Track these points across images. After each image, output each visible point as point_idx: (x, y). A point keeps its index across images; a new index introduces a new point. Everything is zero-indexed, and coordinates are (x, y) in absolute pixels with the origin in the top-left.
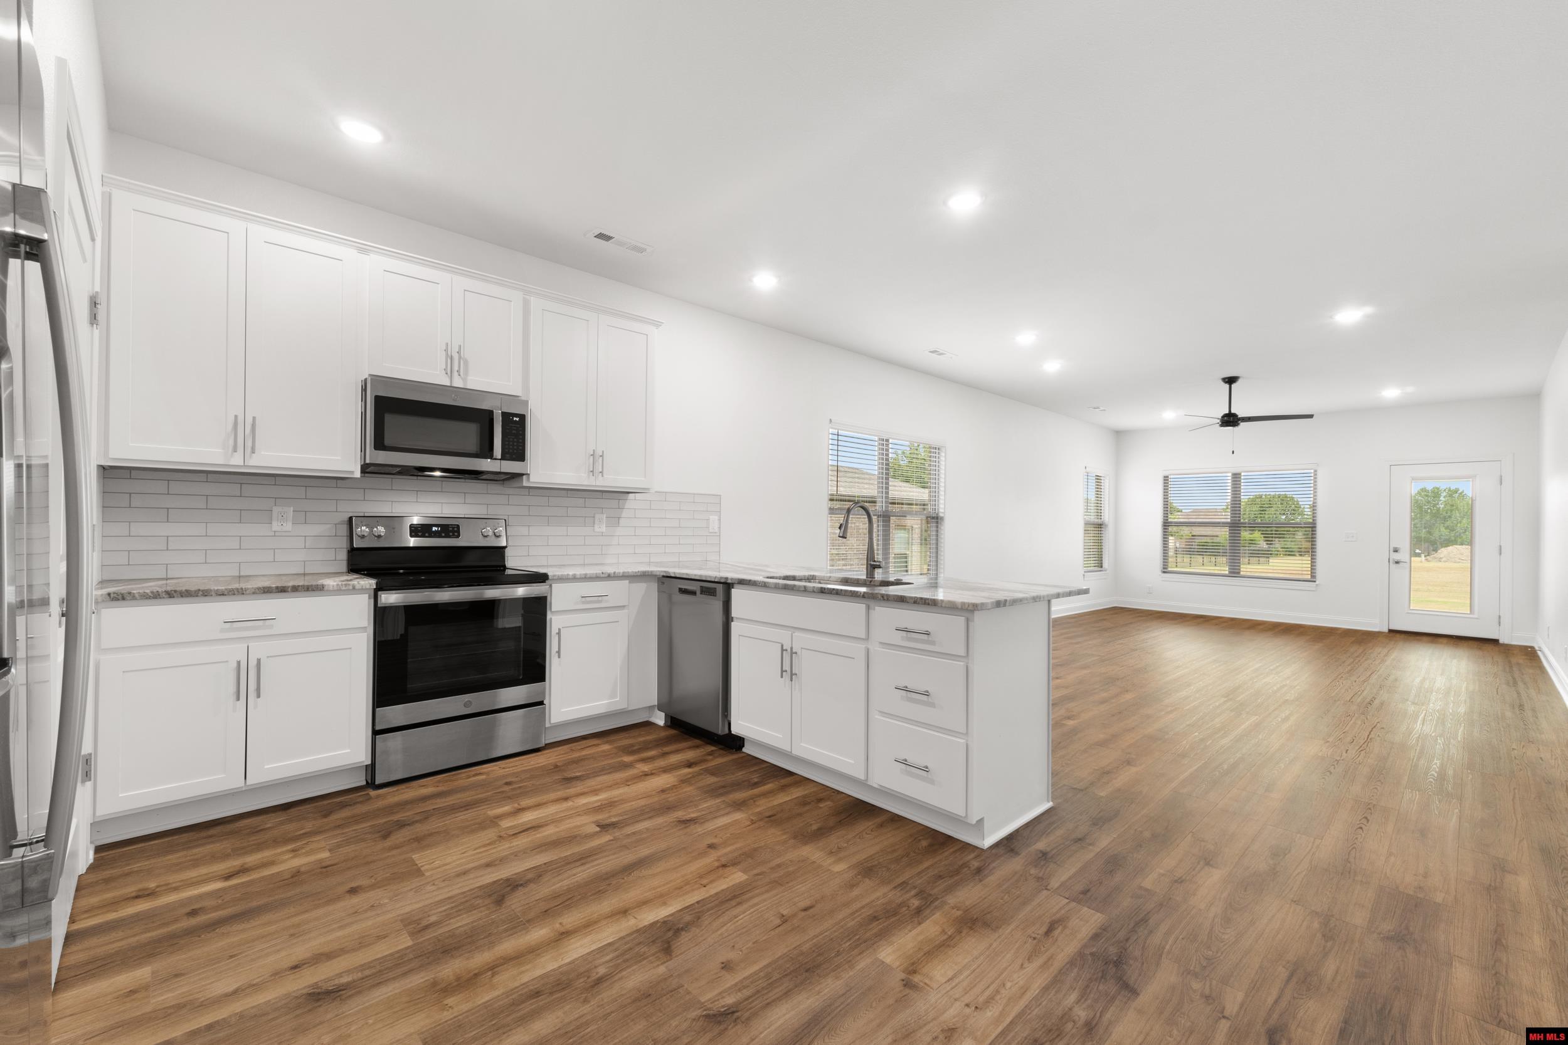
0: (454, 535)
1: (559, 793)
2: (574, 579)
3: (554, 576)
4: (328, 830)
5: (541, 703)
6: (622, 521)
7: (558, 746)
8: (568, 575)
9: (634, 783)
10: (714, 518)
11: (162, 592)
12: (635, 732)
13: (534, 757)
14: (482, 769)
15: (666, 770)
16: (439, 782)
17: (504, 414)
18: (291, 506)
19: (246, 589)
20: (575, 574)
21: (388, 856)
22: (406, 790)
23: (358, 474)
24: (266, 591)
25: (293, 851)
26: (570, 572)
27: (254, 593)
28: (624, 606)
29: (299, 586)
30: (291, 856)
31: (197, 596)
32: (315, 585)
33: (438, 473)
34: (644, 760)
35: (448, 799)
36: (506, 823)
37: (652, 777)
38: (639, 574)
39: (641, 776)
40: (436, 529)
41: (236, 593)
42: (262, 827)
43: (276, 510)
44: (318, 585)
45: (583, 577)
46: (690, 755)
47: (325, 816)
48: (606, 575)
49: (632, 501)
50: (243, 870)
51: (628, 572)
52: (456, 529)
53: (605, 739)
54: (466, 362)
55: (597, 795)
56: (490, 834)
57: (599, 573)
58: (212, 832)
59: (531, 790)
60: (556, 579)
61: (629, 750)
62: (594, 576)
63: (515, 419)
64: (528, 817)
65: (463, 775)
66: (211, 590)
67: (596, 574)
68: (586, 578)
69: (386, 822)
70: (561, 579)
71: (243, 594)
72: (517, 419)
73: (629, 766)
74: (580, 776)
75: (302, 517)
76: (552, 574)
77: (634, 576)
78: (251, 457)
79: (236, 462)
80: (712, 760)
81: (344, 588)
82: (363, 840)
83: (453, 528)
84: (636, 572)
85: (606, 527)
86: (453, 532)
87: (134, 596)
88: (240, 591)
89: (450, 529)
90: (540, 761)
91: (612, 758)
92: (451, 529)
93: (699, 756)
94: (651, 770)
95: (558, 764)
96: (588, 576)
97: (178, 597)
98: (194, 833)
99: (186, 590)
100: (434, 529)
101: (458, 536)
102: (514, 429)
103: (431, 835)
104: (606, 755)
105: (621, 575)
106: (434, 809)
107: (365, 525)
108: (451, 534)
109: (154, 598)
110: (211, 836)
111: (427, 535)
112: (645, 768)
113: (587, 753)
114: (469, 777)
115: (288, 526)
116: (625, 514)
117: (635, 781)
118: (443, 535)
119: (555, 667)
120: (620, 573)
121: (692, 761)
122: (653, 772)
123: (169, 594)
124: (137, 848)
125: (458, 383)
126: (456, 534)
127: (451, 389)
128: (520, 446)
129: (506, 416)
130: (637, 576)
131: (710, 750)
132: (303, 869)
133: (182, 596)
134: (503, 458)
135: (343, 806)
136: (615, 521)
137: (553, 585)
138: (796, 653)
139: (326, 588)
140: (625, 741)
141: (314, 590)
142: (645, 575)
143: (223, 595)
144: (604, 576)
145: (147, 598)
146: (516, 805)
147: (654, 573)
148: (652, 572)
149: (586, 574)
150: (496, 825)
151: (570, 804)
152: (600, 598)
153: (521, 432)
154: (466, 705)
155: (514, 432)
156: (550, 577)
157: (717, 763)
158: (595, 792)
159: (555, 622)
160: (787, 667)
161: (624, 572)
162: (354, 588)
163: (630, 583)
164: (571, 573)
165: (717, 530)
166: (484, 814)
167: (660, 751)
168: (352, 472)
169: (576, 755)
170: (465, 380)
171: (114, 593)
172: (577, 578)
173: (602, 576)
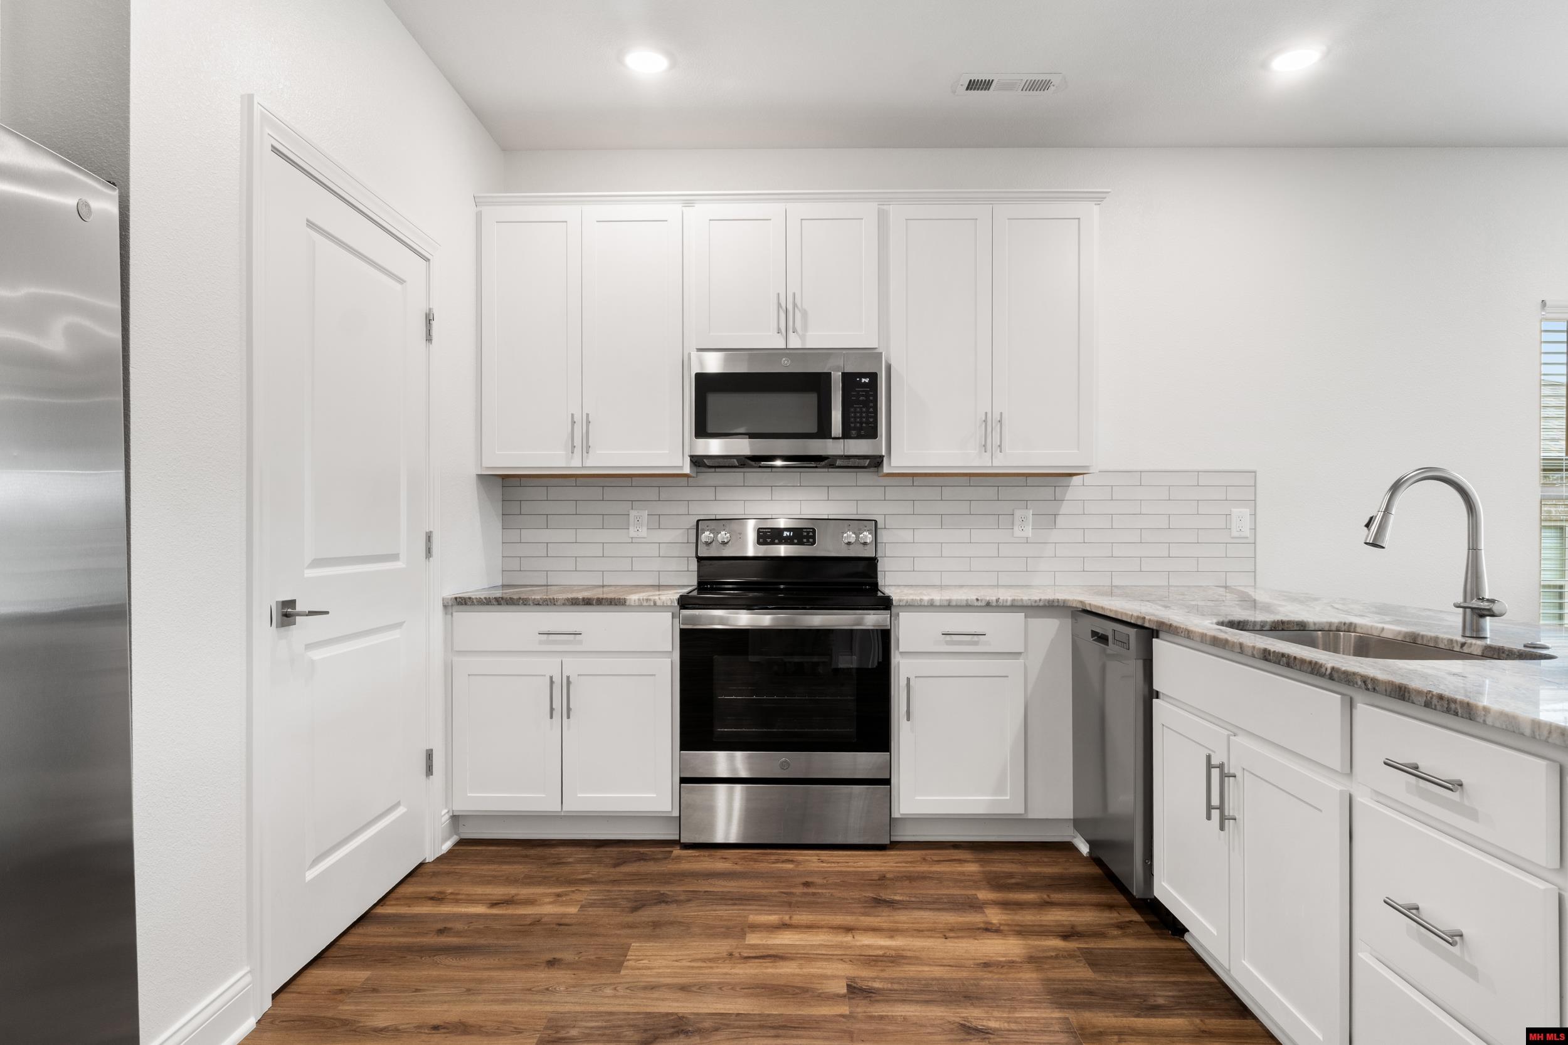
0: (808, 541)
1: (849, 918)
2: (931, 606)
3: (900, 601)
4: (602, 882)
5: (887, 782)
6: (1059, 519)
7: (909, 849)
8: (921, 600)
9: (958, 937)
10: (1241, 513)
11: (493, 599)
12: (1031, 857)
13: (864, 855)
14: (801, 855)
15: (1022, 931)
16: (743, 858)
17: (845, 376)
18: (645, 510)
19: (557, 600)
20: (932, 600)
21: (616, 934)
22: (707, 859)
23: (687, 469)
24: (574, 603)
25: (559, 895)
26: (926, 596)
27: (564, 604)
28: (1020, 653)
29: (602, 599)
30: (552, 900)
31: (519, 604)
32: (617, 599)
33: (779, 463)
34: (1005, 905)
35: (733, 883)
36: (753, 939)
37: (994, 935)
38: (1041, 604)
39: (979, 929)
40: (788, 534)
41: (549, 603)
42: (564, 861)
43: (633, 513)
44: (620, 599)
45: (946, 603)
46: (1086, 917)
47: (616, 865)
48: (984, 604)
49: (1076, 489)
50: (509, 902)
51: (1022, 600)
52: (811, 534)
53: (982, 856)
54: (805, 314)
55: (892, 937)
56: (722, 946)
57: (972, 600)
58: (532, 852)
59: (823, 903)
60: (902, 606)
61: (997, 882)
62: (964, 603)
63: (863, 380)
64: (786, 939)
65: (773, 857)
66: (529, 599)
67: (967, 600)
68: (950, 606)
69: (652, 892)
70: (910, 606)
71: (555, 604)
72: (867, 380)
73: (975, 906)
74: (898, 902)
75: (657, 522)
76: (898, 598)
77: (1032, 606)
78: (587, 457)
79: (574, 464)
80: (1114, 937)
81: (645, 604)
82: (614, 906)
83: (808, 532)
84: (1036, 601)
85: (1032, 529)
86: (808, 537)
87: (473, 602)
88: (552, 601)
89: (802, 535)
90: (872, 864)
91: (965, 887)
92: (805, 534)
93: (1099, 925)
94: (1001, 924)
95: (888, 876)
96: (954, 603)
97: (504, 605)
98: (520, 848)
99: (510, 598)
100: (786, 534)
101: (814, 543)
102: (863, 395)
103: (672, 923)
104: (960, 880)
105: (1009, 603)
106: (705, 892)
107: (708, 530)
108: (805, 540)
109: (487, 604)
110: (526, 856)
111: (776, 541)
112: (995, 916)
113: (938, 869)
114: (777, 861)
115: (643, 532)
116: (1065, 508)
117: (960, 934)
118: (796, 541)
119: (903, 733)
120: (1007, 601)
121: (1079, 929)
122: (1002, 928)
123: (498, 601)
124: (476, 850)
125: (795, 343)
126: (811, 540)
127: (788, 351)
128: (871, 417)
129: (849, 379)
130: (1038, 606)
131: (1127, 919)
132: (545, 919)
133: (507, 604)
134: (846, 435)
135: (642, 858)
136: (1051, 519)
137: (900, 613)
138: (1235, 776)
139: (628, 603)
140: (1005, 865)
141: (616, 605)
142: (1053, 606)
143: (539, 604)
144: (979, 604)
145: (481, 604)
146: (787, 918)
147: (1070, 604)
148: (1064, 601)
149: (950, 601)
150: (742, 935)
151: (848, 939)
152: (975, 638)
153: (871, 398)
154: (784, 765)
155: (861, 398)
156: (894, 603)
157: (1117, 946)
158: (892, 932)
159: (902, 668)
160: (1215, 801)
161: (1014, 600)
162: (655, 604)
163: (1026, 617)
164: (926, 598)
165: (1247, 533)
166: (745, 917)
167: (1045, 896)
168: (681, 468)
169: (924, 868)
170: (803, 338)
171: (460, 598)
172: (936, 606)
173: (976, 604)
